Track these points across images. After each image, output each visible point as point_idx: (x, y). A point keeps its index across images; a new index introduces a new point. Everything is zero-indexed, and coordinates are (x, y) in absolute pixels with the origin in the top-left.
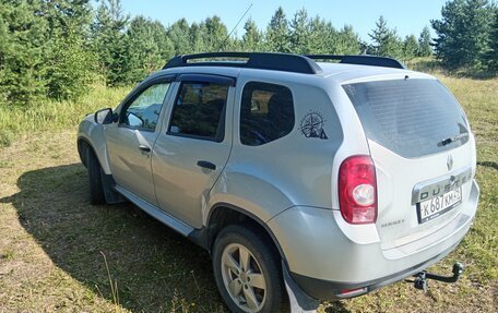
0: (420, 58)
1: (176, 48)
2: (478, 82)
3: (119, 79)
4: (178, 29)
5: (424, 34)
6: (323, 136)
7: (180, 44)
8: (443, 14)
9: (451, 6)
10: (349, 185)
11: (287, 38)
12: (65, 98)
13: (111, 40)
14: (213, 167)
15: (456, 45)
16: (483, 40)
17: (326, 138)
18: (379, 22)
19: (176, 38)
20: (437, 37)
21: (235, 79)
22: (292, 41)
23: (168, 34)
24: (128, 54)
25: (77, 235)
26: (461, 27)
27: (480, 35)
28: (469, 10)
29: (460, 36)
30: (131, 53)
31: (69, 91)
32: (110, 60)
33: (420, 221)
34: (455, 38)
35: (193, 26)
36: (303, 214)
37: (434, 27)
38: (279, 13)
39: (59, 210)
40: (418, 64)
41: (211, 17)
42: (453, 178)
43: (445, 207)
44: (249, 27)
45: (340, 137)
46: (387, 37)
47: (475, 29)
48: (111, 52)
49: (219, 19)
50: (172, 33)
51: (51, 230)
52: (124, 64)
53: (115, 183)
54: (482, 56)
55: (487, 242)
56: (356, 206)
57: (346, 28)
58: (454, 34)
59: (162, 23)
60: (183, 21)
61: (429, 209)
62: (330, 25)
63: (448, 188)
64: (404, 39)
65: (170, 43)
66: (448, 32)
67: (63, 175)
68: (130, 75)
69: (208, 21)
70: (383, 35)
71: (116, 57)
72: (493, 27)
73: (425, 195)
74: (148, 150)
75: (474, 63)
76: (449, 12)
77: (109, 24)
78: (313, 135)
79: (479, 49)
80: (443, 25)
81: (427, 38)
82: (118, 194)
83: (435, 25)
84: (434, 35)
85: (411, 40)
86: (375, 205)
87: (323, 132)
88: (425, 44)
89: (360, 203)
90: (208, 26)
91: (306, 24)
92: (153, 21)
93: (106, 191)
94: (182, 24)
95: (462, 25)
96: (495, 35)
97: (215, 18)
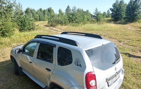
0: (107, 18)
1: (39, 17)
2: (123, 25)
3: (23, 29)
4: (40, 11)
5: (108, 11)
6: (80, 66)
7: (40, 16)
9: (115, 4)
10: (88, 80)
11: (71, 14)
12: (7, 36)
13: (20, 18)
14: (50, 71)
15: (117, 15)
16: (123, 14)
17: (81, 66)
18: (96, 9)
19: (39, 14)
20: (112, 13)
21: (55, 45)
22: (72, 15)
23: (37, 13)
24: (25, 22)
25: (11, 87)
26: (118, 10)
27: (123, 12)
28: (120, 5)
29: (117, 12)
30: (26, 22)
31: (8, 34)
32: (20, 24)
33: (108, 86)
34: (116, 13)
35: (44, 10)
36: (76, 88)
37: (111, 10)
38: (68, 7)
39: (6, 77)
40: (107, 20)
41: (49, 8)
42: (117, 73)
43: (115, 80)
44: (60, 11)
45: (85, 67)
46: (98, 13)
47: (121, 10)
48: (20, 22)
50: (38, 12)
51: (3, 85)
52: (24, 25)
53: (22, 69)
54: (124, 18)
55: (127, 81)
56: (91, 86)
58: (116, 12)
59: (35, 10)
60: (41, 9)
61: (111, 82)
62: (82, 10)
63: (115, 76)
64: (103, 13)
65: (37, 15)
66: (114, 11)
67: (7, 64)
68: (26, 28)
69: (48, 9)
70: (97, 13)
71: (22, 23)
72: (126, 10)
73: (110, 79)
74: (31, 62)
75: (122, 20)
76: (114, 6)
77: (19, 13)
78: (78, 65)
79: (123, 16)
80: (113, 9)
81: (109, 12)
82: (23, 72)
83: (111, 9)
84: (111, 12)
85: (104, 13)
86: (96, 85)
87: (80, 65)
88: (108, 14)
89: (92, 85)
90: (48, 10)
91: (76, 10)
92: (32, 9)
93: (19, 71)
94: (41, 10)
95: (118, 9)
96: (127, 13)
97: (50, 8)
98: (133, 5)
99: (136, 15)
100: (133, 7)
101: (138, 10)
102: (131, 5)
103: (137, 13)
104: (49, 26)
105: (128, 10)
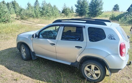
6: (114, 39)
8: (77, 3)
9: (79, 1)
11: (41, 8)
15: (81, 11)
16: (87, 10)
17: (115, 39)
18: (64, 5)
20: (76, 9)
22: (43, 9)
28: (83, 2)
29: (82, 8)
35: (7, 3)
36: (112, 56)
38: (37, 1)
46: (67, 9)
47: (85, 7)
49: (16, 1)
54: (87, 13)
57: (54, 6)
60: (4, 1)
66: (79, 7)
68: (1, 20)
76: (79, 3)
78: (112, 39)
80: (77, 6)
90: (13, 3)
95: (82, 6)
96: (90, 9)
97: (14, 1)
98: (95, 2)
99: (97, 11)
100: (95, 4)
101: (99, 7)
102: (93, 3)
103: (98, 9)
104: (20, 19)
105: (91, 7)
